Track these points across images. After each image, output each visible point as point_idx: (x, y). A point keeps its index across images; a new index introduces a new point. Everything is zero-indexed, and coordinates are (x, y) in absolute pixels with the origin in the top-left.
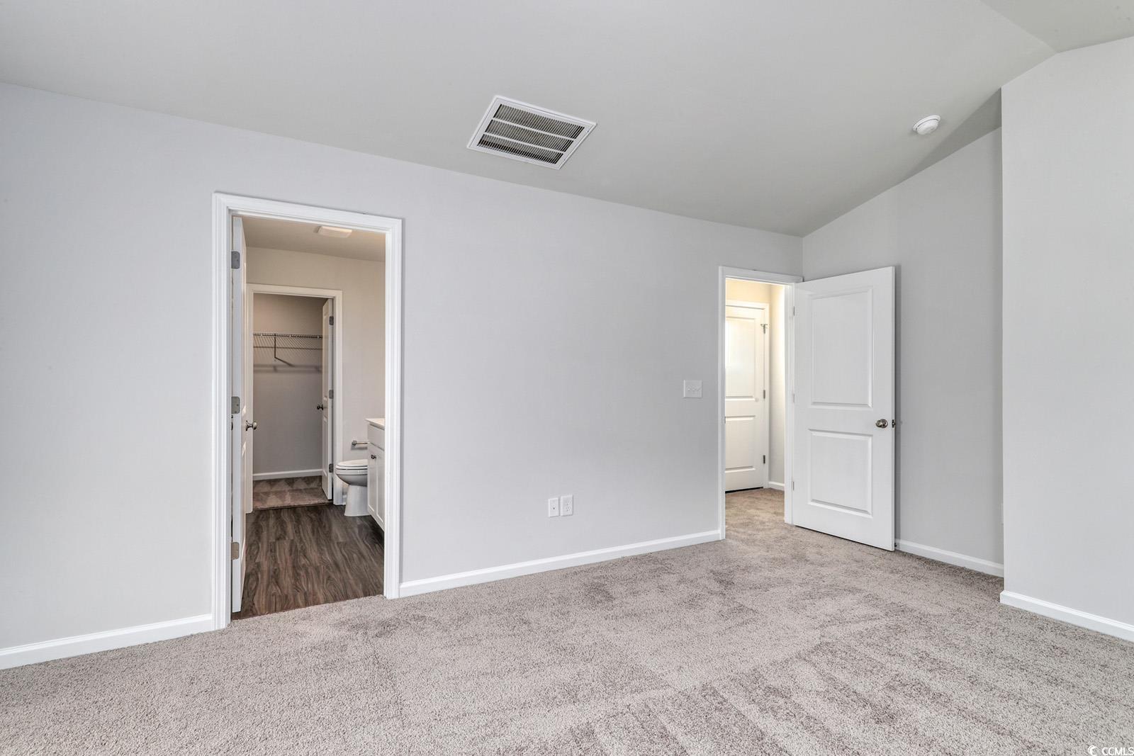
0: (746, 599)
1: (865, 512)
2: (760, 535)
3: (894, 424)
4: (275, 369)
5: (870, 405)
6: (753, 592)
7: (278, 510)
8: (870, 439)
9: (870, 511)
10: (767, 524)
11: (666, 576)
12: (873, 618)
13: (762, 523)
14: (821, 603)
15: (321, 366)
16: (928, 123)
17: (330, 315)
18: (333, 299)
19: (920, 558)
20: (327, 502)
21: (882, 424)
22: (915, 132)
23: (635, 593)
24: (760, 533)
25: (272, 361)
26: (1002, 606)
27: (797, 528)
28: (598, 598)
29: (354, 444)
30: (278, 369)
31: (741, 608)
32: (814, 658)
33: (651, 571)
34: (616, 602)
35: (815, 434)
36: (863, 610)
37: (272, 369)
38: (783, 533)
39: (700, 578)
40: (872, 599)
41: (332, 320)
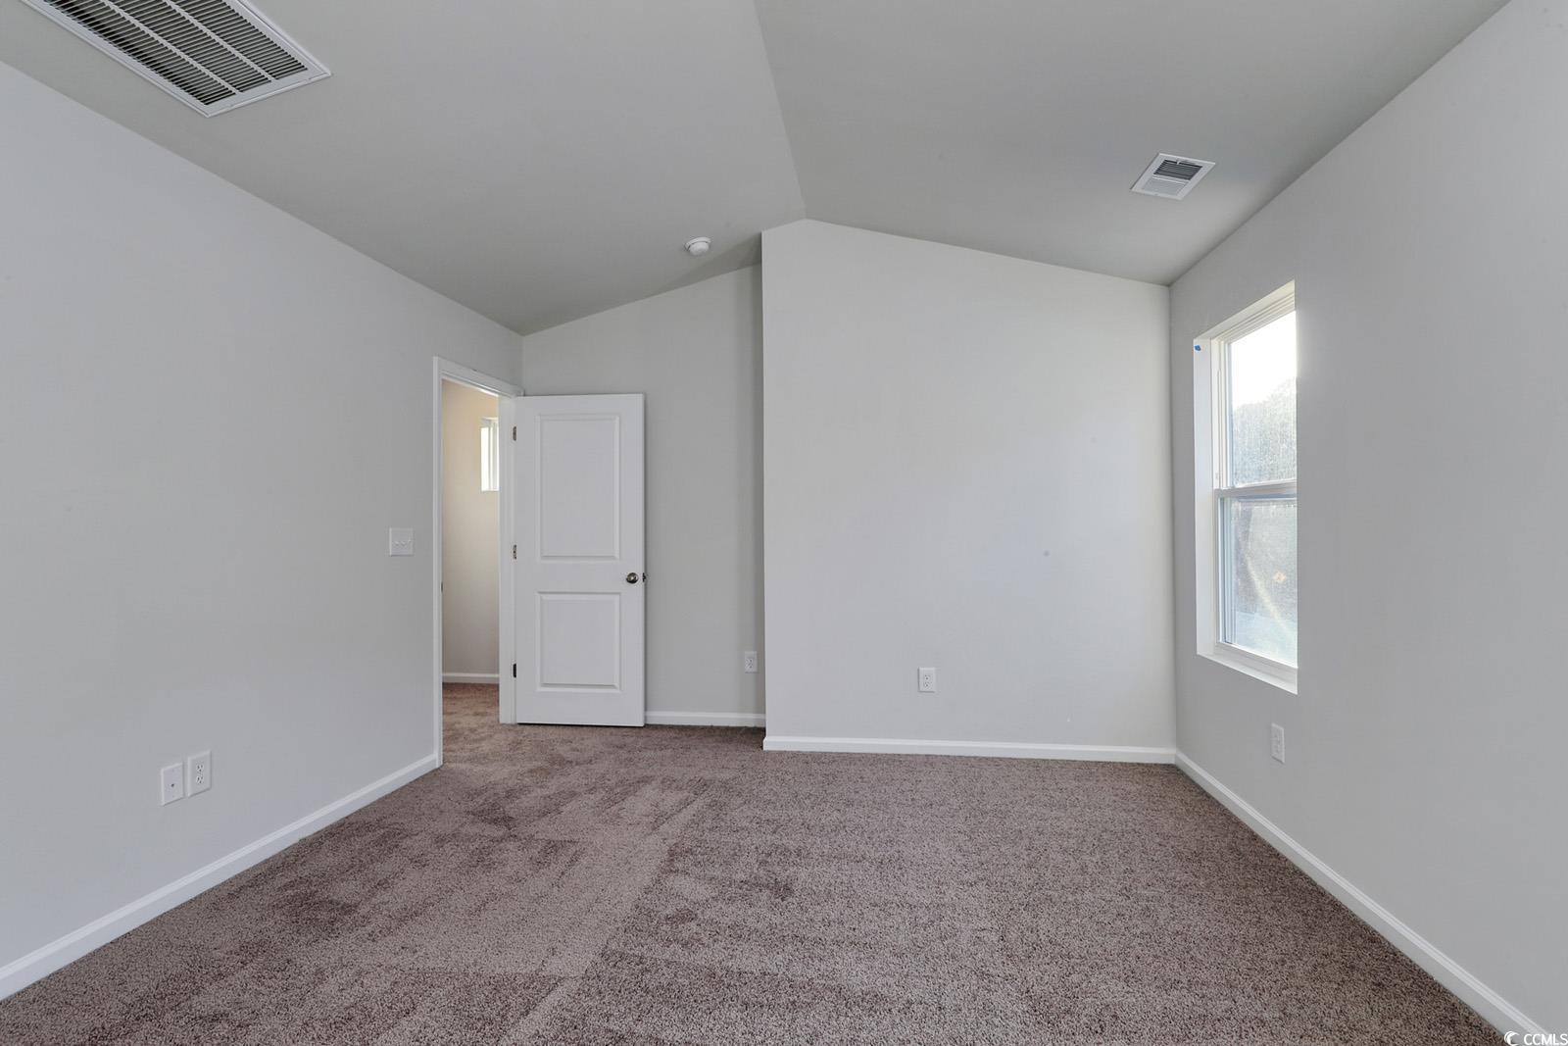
0: (547, 830)
1: (613, 686)
2: (486, 746)
3: (644, 578)
5: (617, 556)
6: (546, 819)
8: (617, 597)
9: (617, 685)
10: (480, 730)
11: (408, 842)
12: (687, 803)
13: (472, 730)
14: (627, 804)
16: (700, 245)
19: (671, 727)
21: (632, 579)
22: (687, 249)
23: (384, 884)
24: (484, 744)
26: (768, 752)
27: (522, 727)
28: (323, 916)
31: (553, 847)
32: (679, 865)
33: (377, 843)
34: (364, 910)
35: (544, 597)
36: (672, 799)
38: (511, 736)
39: (461, 826)
40: (668, 783)
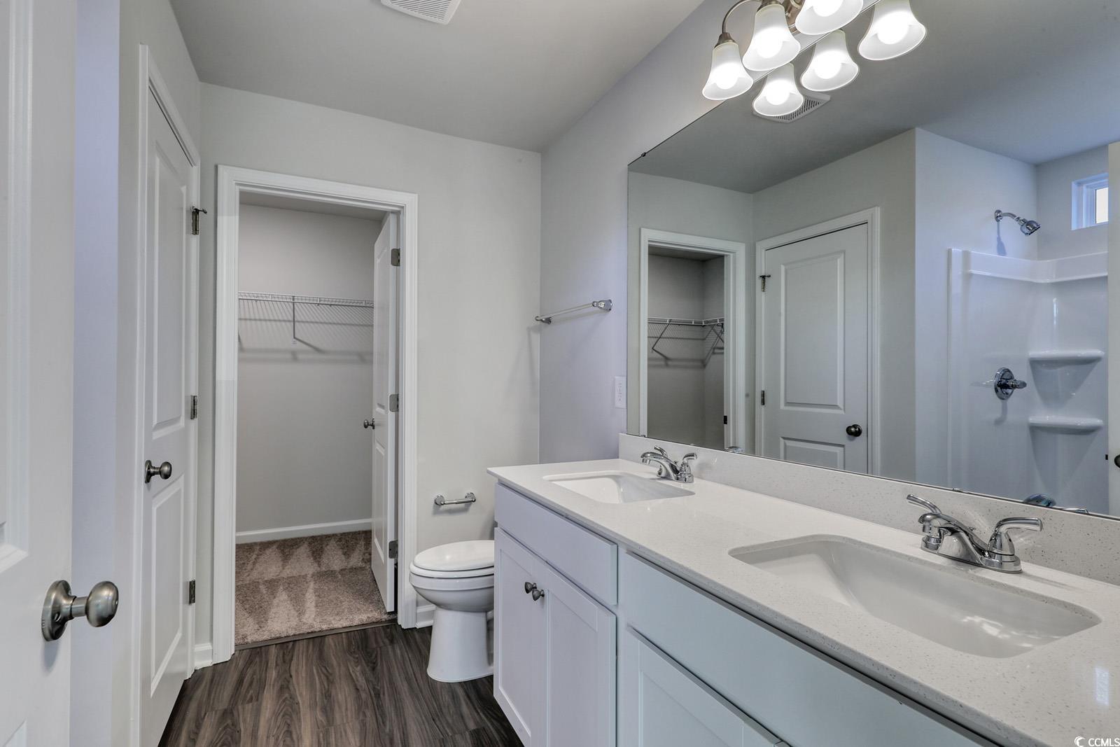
4: (294, 356)
7: (286, 645)
15: (372, 354)
17: (393, 246)
18: (399, 213)
20: (385, 617)
25: (290, 344)
29: (438, 503)
30: (300, 356)
37: (289, 356)
41: (396, 257)
